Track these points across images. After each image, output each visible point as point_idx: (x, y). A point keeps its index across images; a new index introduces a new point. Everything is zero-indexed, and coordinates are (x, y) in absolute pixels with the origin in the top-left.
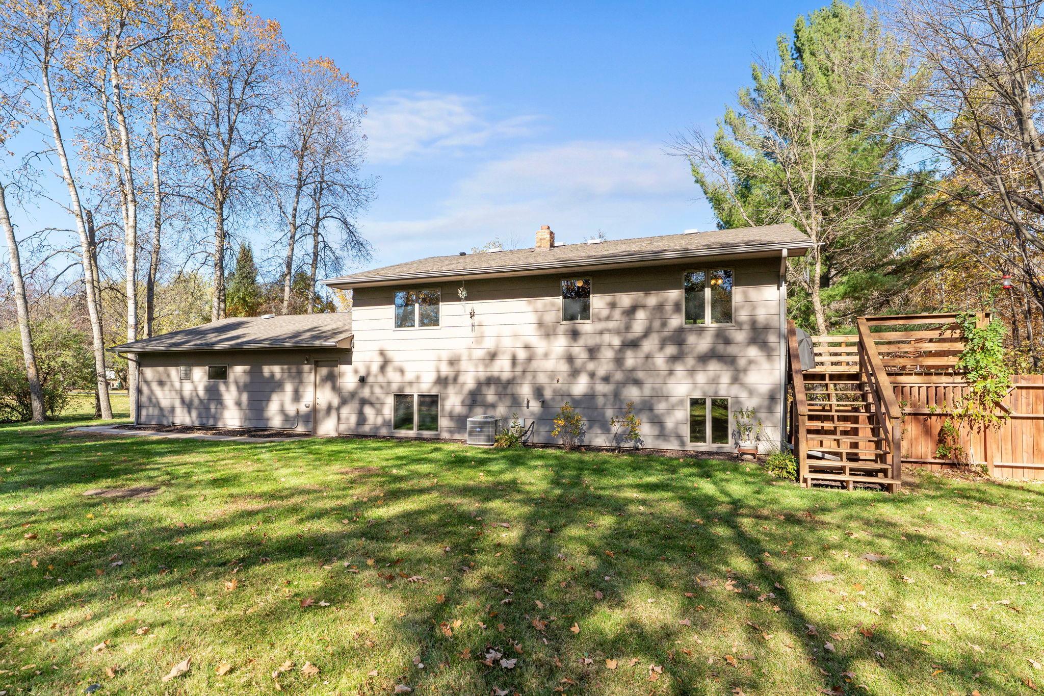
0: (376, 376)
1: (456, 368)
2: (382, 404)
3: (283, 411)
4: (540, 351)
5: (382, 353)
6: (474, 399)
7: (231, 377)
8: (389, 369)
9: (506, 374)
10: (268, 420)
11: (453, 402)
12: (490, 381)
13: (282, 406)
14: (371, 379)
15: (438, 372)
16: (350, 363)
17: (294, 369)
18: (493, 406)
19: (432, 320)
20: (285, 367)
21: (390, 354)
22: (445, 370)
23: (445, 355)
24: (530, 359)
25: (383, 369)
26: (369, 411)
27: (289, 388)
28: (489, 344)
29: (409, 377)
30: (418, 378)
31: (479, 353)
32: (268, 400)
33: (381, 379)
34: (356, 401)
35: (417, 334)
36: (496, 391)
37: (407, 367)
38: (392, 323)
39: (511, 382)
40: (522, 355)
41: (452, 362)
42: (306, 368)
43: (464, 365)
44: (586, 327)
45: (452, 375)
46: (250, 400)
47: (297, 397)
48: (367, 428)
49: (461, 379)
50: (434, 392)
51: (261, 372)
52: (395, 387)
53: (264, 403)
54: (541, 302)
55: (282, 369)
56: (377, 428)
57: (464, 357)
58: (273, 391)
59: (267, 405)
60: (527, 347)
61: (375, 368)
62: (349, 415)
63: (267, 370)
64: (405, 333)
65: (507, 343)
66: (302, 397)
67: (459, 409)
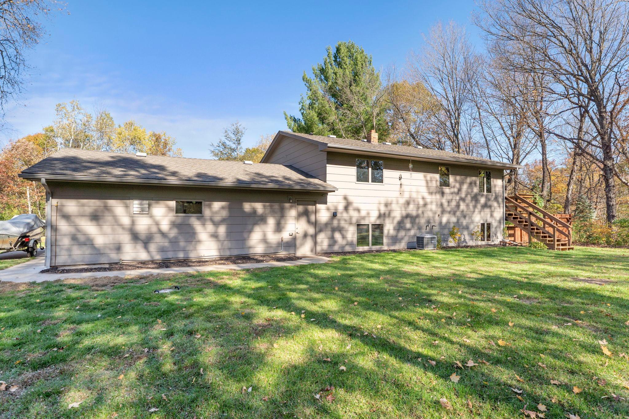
0: (342, 213)
1: (389, 208)
2: (347, 231)
3: (265, 240)
4: (428, 200)
5: (345, 198)
6: (400, 226)
7: (207, 212)
8: (351, 208)
9: (414, 213)
10: (250, 248)
11: (389, 228)
12: (408, 216)
13: (265, 235)
14: (339, 215)
15: (379, 210)
16: (325, 203)
17: (276, 206)
18: (409, 230)
19: (378, 179)
20: (267, 204)
21: (351, 199)
22: (383, 209)
23: (383, 201)
24: (425, 205)
25: (346, 208)
26: (337, 236)
27: (271, 221)
28: (406, 196)
29: (363, 213)
30: (368, 214)
31: (402, 201)
32: (250, 231)
33: (345, 215)
34: (329, 229)
35: (370, 186)
36: (411, 222)
37: (361, 207)
38: (354, 178)
39: (418, 216)
40: (421, 202)
41: (386, 205)
42: (287, 205)
43: (394, 206)
44: (447, 190)
45: (387, 213)
46: (229, 233)
47: (279, 228)
48: (336, 248)
49: (393, 214)
50: (378, 222)
51: (241, 208)
52: (354, 220)
53: (245, 235)
54: (429, 176)
55: (264, 206)
56: (343, 247)
57: (394, 202)
58: (255, 224)
59: (249, 237)
60: (423, 198)
61: (341, 207)
62: (323, 240)
63: (247, 207)
64: (363, 185)
65: (414, 195)
66: (283, 228)
67: (392, 232)
